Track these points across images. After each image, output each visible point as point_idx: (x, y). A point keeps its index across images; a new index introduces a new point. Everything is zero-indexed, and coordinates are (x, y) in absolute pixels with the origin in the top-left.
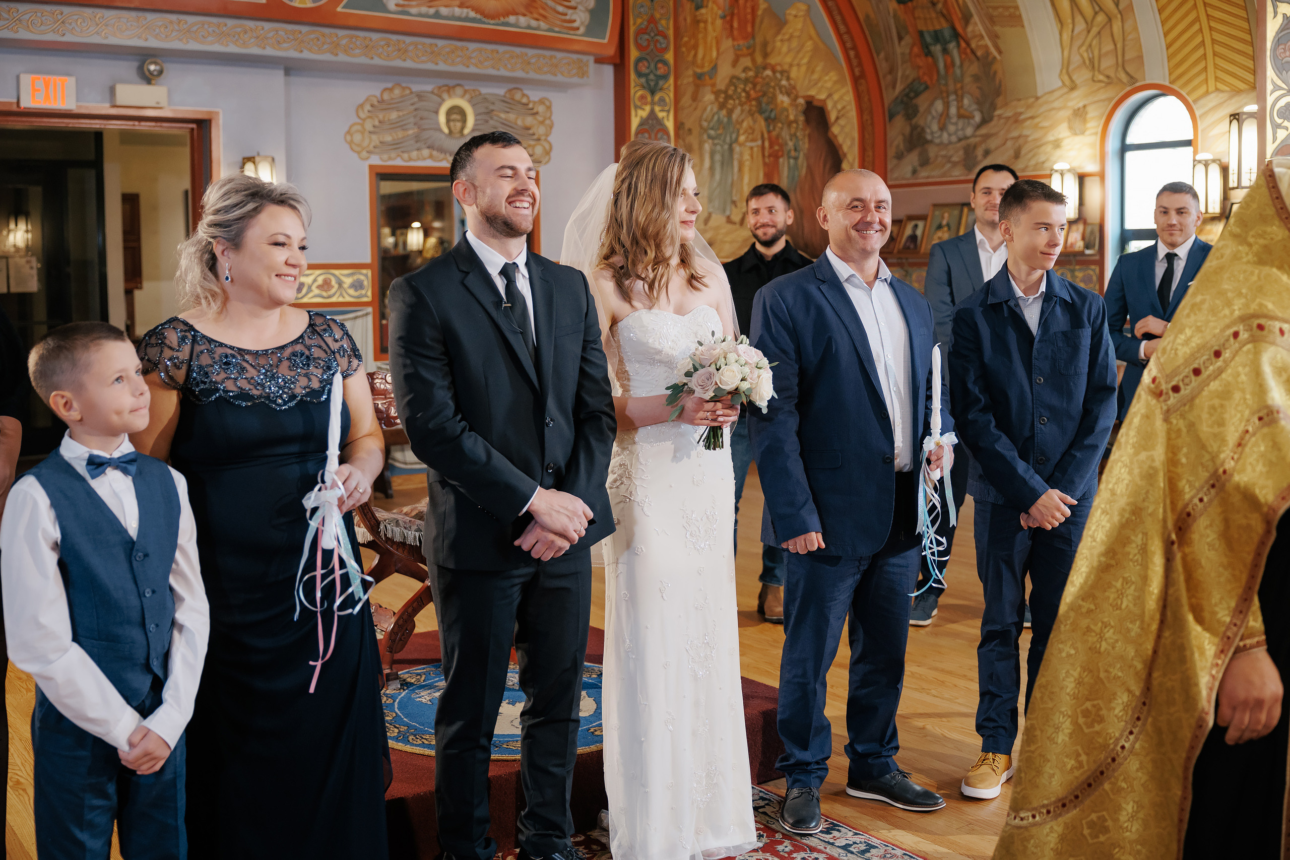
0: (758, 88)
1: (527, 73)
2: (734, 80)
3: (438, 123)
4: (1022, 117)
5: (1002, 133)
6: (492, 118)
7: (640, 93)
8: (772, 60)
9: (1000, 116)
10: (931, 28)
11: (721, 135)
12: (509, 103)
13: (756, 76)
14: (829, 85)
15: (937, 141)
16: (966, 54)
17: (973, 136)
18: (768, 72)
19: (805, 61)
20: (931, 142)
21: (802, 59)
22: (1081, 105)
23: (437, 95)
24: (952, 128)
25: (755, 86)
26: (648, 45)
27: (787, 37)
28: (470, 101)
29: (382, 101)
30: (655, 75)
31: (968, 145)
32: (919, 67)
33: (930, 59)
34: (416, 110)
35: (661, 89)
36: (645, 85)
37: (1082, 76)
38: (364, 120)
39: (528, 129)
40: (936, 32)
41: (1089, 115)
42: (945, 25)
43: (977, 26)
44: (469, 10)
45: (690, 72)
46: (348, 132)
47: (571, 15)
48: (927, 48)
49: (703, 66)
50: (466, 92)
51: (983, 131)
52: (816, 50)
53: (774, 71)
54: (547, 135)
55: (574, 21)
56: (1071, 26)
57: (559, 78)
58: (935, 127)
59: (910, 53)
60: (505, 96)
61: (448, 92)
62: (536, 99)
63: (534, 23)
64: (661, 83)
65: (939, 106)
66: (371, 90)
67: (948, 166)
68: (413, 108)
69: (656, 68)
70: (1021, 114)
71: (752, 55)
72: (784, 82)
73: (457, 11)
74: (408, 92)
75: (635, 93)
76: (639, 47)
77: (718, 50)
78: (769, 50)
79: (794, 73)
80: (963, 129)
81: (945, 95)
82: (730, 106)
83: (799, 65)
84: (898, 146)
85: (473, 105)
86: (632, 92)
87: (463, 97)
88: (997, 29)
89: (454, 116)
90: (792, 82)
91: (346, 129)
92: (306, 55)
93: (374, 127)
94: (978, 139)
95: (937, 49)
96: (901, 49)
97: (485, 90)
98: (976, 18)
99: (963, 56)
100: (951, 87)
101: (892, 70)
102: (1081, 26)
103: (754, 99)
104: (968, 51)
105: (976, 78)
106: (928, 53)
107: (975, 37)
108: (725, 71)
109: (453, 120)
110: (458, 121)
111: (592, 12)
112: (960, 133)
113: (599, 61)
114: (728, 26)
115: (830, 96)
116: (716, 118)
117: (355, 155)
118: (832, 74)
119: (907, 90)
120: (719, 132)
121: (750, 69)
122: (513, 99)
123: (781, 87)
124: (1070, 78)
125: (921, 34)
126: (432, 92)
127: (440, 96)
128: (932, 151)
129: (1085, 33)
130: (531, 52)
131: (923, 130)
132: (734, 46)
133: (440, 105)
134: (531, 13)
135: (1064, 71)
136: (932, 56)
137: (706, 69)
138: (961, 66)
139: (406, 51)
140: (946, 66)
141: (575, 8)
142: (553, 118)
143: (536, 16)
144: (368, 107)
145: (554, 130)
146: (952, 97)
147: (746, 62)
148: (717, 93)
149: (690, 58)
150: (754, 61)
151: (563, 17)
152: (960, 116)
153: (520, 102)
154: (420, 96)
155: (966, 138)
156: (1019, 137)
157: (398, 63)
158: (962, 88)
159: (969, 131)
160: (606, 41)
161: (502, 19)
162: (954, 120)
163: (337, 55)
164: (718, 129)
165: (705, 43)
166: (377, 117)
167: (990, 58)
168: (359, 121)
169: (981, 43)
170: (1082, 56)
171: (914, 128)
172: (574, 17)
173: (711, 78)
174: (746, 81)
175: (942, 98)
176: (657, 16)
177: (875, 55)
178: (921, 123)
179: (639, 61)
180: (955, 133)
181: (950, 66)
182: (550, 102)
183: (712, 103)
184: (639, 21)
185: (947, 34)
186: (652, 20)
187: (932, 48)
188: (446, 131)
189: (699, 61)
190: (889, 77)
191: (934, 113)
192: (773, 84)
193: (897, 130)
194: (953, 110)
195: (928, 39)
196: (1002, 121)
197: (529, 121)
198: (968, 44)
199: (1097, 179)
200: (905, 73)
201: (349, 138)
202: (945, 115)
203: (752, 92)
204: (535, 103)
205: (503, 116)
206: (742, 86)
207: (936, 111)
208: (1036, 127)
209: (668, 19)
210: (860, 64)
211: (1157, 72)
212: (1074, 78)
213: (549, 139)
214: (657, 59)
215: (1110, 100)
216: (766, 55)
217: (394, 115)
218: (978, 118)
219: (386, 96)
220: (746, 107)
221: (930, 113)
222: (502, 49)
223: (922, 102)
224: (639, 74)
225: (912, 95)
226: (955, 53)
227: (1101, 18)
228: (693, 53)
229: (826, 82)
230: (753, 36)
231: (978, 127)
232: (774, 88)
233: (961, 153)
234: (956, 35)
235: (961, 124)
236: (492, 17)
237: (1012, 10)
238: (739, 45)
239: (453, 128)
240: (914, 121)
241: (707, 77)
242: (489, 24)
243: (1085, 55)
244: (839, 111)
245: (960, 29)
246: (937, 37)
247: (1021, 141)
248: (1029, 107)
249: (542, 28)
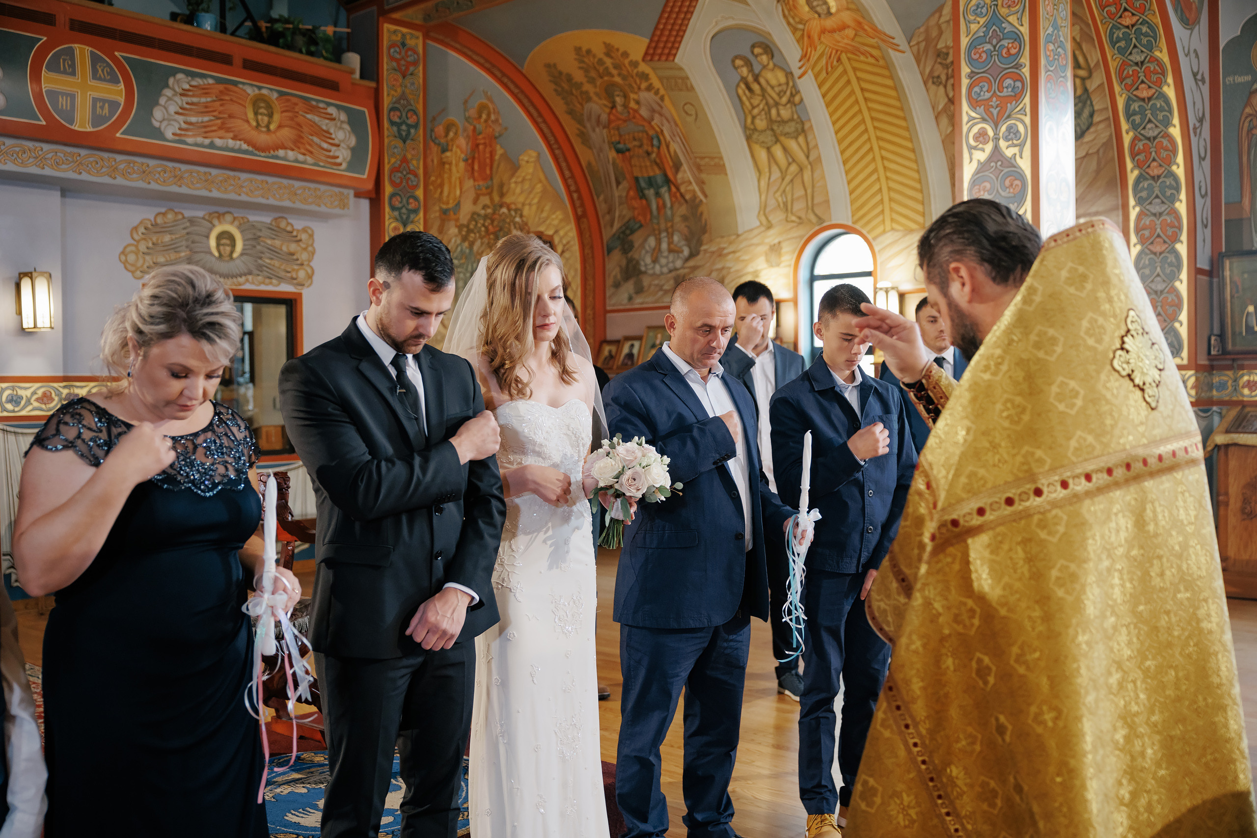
0: (496, 223)
1: (294, 203)
2: (475, 216)
3: (209, 247)
4: (725, 251)
5: (708, 264)
6: (259, 244)
7: (393, 225)
8: (508, 200)
9: (705, 251)
10: (646, 175)
11: (463, 264)
12: (275, 230)
13: (494, 213)
14: (556, 222)
15: (651, 272)
16: (676, 197)
17: (683, 268)
18: (504, 210)
19: (536, 201)
20: (645, 273)
21: (533, 199)
22: (776, 241)
23: (208, 221)
24: (663, 261)
25: (492, 221)
26: (401, 182)
27: (520, 179)
28: (239, 228)
29: (155, 225)
30: (407, 209)
31: (678, 276)
32: (634, 208)
33: (644, 202)
34: (188, 234)
35: (412, 222)
36: (398, 217)
37: (777, 217)
38: (138, 242)
39: (292, 254)
40: (650, 178)
41: (784, 250)
42: (657, 171)
43: (686, 174)
44: (242, 142)
45: (437, 208)
46: (123, 253)
47: (334, 151)
48: (642, 191)
49: (448, 203)
50: (235, 218)
51: (691, 263)
52: (544, 191)
53: (509, 210)
54: (310, 261)
55: (338, 157)
56: (768, 174)
57: (323, 209)
58: (648, 260)
59: (627, 196)
60: (271, 224)
61: (218, 218)
62: (300, 228)
63: (301, 157)
64: (412, 216)
65: (652, 241)
66: (146, 213)
67: (661, 293)
68: (185, 231)
69: (408, 204)
70: (724, 249)
71: (490, 194)
72: (518, 219)
73: (231, 143)
74: (180, 217)
75: (390, 224)
76: (393, 183)
77: (461, 189)
78: (505, 190)
79: (526, 211)
80: (673, 262)
81: (657, 232)
82: (471, 239)
83: (530, 204)
84: (615, 277)
85: (242, 232)
86: (387, 223)
87: (232, 223)
88: (704, 176)
89: (224, 241)
90: (525, 219)
91: (121, 249)
92: (85, 177)
93: (148, 248)
94: (686, 271)
95: (650, 193)
96: (618, 192)
97: (253, 218)
98: (685, 166)
99: (674, 199)
100: (663, 226)
101: (610, 211)
102: (776, 174)
103: (492, 233)
104: (678, 195)
105: (685, 218)
106: (643, 196)
107: (683, 183)
108: (467, 208)
109: (223, 245)
110: (228, 245)
111: (353, 150)
112: (671, 265)
113: (358, 195)
114: (469, 168)
115: (556, 232)
116: (459, 249)
117: (130, 274)
118: (558, 213)
119: (624, 228)
120: (462, 261)
121: (489, 207)
122: (279, 227)
123: (515, 223)
124: (767, 218)
125: (637, 179)
126: (203, 218)
127: (211, 222)
128: (646, 281)
129: (780, 180)
130: (297, 184)
131: (638, 263)
132: (475, 186)
133: (211, 230)
134: (299, 148)
135: (762, 212)
136: (646, 199)
137: (451, 206)
138: (672, 207)
139: (181, 178)
140: (658, 208)
141: (338, 146)
142: (315, 245)
143: (303, 151)
144: (142, 230)
145: (316, 257)
146: (664, 234)
147: (485, 200)
148: (460, 227)
149: (437, 195)
150: (492, 199)
151: (328, 153)
152: (670, 251)
153: (285, 230)
154: (192, 221)
155: (676, 269)
156: (723, 268)
157: (174, 189)
158: (672, 226)
159: (679, 264)
160: (365, 176)
161: (272, 152)
162: (666, 254)
163: (115, 178)
164: (461, 259)
165: (450, 182)
166: (151, 239)
167: (697, 200)
168: (133, 242)
169: (690, 188)
170: (777, 201)
171: (630, 261)
172: (337, 154)
173: (455, 214)
174: (486, 217)
175: (655, 235)
176: (409, 156)
177: (595, 197)
178: (636, 256)
179: (392, 196)
180: (667, 265)
181: (661, 207)
182: (313, 231)
183: (456, 236)
184: (393, 160)
185: (660, 180)
186: (404, 160)
187: (646, 192)
188: (216, 254)
189: (445, 199)
190: (608, 217)
191: (647, 248)
192: (508, 220)
193: (614, 264)
194: (664, 246)
195: (643, 184)
196: (708, 255)
197: (293, 247)
198: (678, 189)
199: (791, 304)
200: (622, 214)
201: (123, 258)
202: (657, 250)
203: (490, 227)
204: (298, 231)
205: (269, 242)
206: (482, 222)
207: (649, 246)
208: (737, 260)
209: (418, 160)
210: (582, 205)
211: (841, 213)
212: (770, 218)
213: (312, 264)
214: (409, 194)
215: (801, 237)
216: (502, 195)
217: (167, 238)
218: (686, 252)
219: (159, 220)
220: (486, 240)
221: (644, 247)
222: (271, 179)
223: (637, 238)
224: (393, 208)
225: (628, 232)
226: (667, 197)
227: (794, 168)
228: (439, 190)
229: (553, 219)
230: (491, 179)
231: (687, 260)
232: (509, 224)
233: (672, 282)
234: (668, 181)
235: (671, 258)
236: (263, 151)
237: (717, 160)
238: (479, 186)
239: (223, 252)
240: (630, 255)
241: (452, 213)
242: (260, 156)
243: (780, 199)
244: (564, 246)
245: (670, 175)
246: (651, 182)
247: (724, 272)
248: (731, 243)
249: (308, 162)
